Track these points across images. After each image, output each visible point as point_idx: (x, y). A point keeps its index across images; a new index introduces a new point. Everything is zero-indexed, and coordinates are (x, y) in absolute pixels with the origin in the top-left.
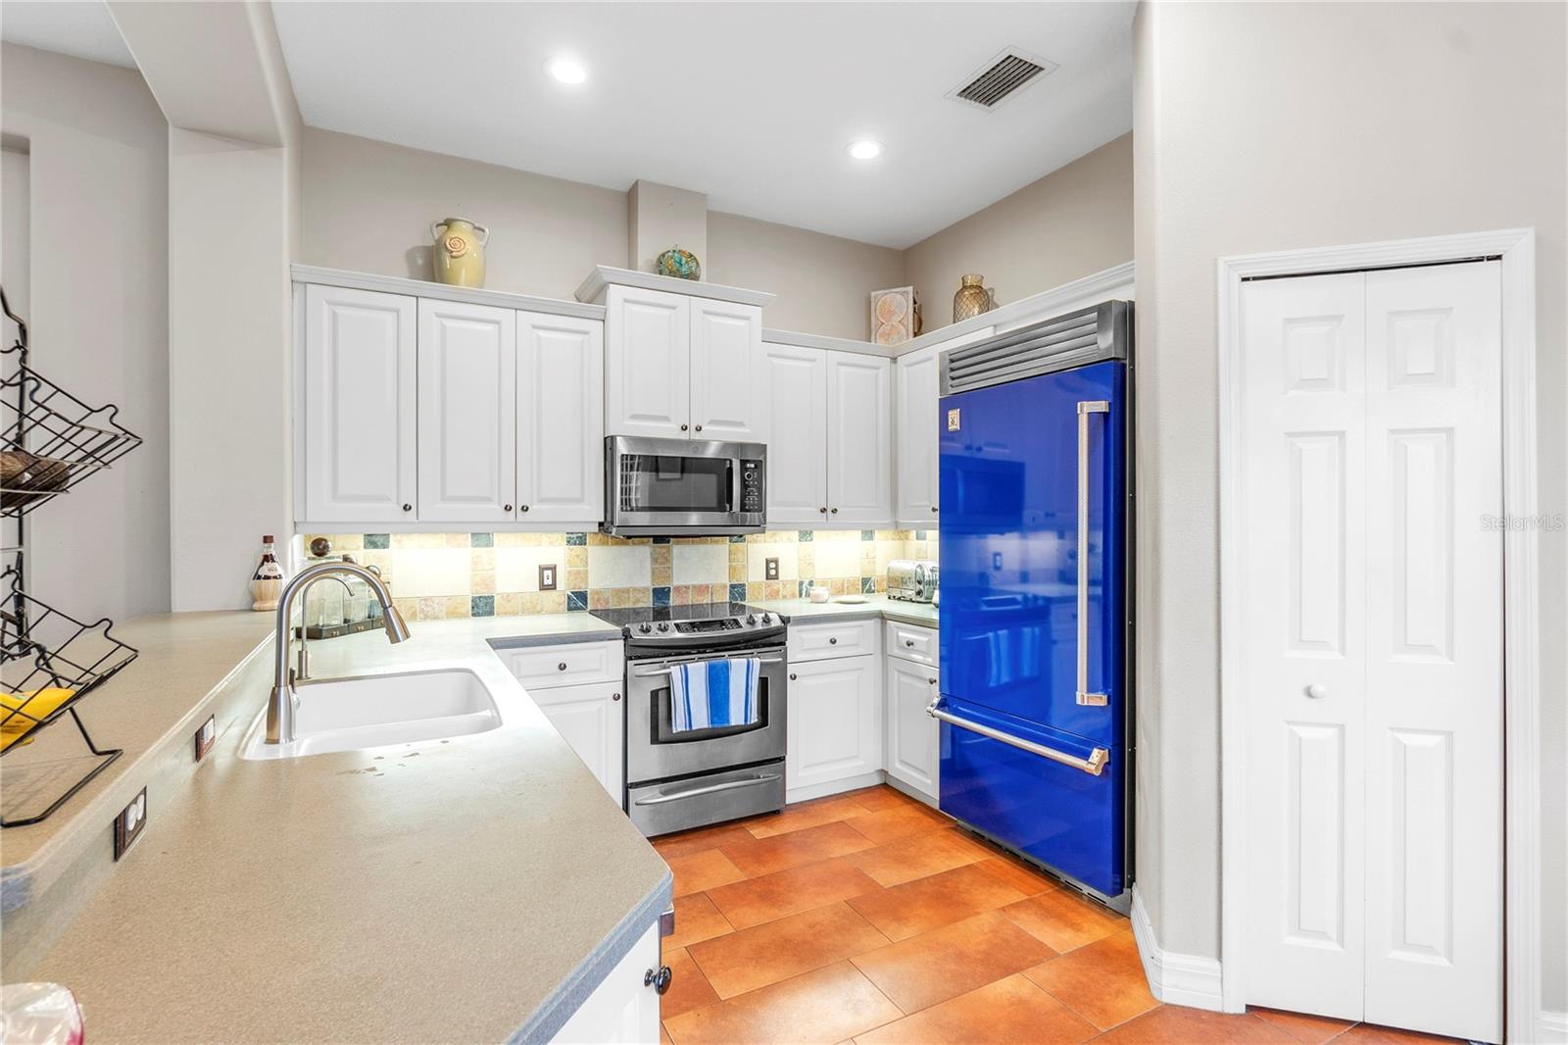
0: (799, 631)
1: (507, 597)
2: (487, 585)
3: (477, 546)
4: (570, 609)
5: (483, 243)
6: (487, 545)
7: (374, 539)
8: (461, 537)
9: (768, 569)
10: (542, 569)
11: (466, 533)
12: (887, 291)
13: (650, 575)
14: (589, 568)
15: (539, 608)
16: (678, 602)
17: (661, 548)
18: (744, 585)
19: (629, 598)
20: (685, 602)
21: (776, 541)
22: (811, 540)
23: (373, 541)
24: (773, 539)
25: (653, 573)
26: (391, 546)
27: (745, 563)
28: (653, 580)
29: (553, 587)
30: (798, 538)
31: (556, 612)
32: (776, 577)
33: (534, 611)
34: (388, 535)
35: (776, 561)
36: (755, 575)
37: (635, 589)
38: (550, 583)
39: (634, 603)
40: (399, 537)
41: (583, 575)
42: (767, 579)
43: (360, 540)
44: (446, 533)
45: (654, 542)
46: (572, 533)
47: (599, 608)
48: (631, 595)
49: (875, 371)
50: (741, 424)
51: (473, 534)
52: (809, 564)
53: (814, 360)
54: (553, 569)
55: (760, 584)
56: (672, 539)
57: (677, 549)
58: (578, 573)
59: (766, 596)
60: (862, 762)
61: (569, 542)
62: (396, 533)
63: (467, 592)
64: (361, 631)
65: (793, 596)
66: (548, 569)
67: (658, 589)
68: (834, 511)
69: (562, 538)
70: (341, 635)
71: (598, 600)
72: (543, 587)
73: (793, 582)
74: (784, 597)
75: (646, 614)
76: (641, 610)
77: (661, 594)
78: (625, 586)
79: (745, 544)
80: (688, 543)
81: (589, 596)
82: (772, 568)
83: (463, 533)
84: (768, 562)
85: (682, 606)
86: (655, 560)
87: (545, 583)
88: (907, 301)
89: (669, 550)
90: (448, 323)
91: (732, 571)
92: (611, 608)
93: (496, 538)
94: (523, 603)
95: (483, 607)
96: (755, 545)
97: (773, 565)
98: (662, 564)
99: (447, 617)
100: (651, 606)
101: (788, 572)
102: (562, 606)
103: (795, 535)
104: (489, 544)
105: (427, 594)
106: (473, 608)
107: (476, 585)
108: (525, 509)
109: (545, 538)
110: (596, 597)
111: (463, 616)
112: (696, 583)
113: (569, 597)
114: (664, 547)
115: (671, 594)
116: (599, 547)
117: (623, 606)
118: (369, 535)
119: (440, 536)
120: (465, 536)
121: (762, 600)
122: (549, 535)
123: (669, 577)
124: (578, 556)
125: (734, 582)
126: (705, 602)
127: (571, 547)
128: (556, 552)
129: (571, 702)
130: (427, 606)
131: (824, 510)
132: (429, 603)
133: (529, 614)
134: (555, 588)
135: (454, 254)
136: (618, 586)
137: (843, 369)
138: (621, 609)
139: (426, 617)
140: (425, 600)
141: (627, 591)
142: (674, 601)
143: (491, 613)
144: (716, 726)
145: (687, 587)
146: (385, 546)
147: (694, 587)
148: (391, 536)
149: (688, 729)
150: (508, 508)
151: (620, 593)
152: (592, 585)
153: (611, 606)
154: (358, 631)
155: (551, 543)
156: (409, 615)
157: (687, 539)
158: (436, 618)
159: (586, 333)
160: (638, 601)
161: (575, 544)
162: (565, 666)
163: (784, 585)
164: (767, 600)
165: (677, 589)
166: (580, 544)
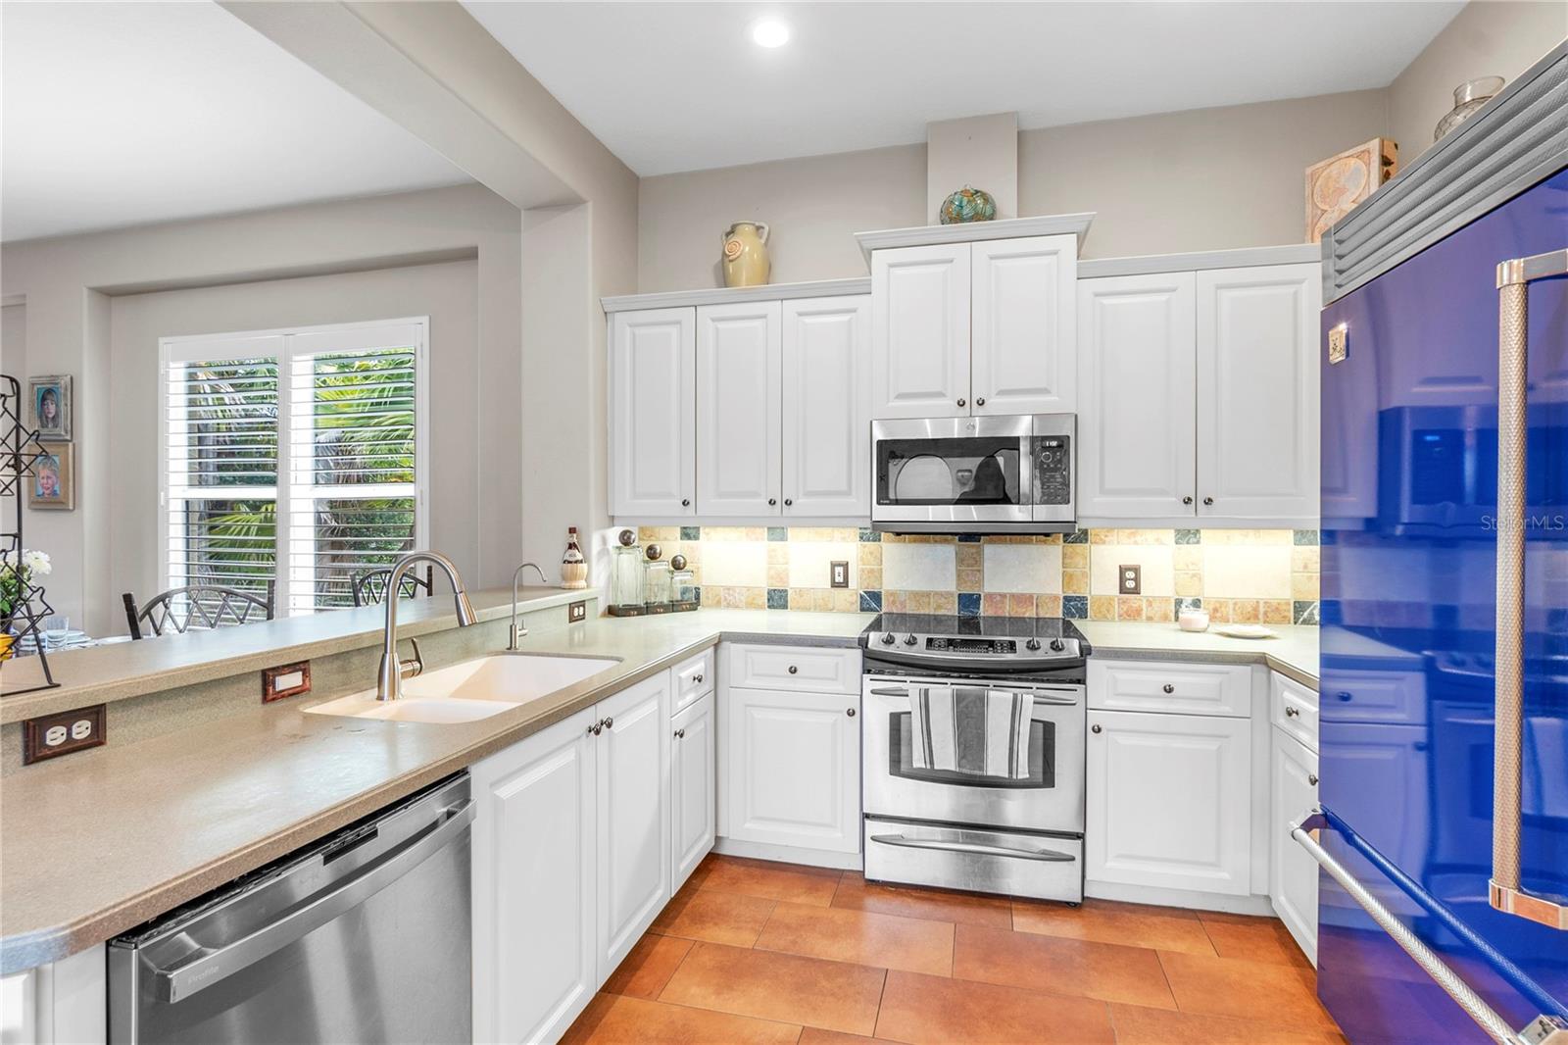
0: (1109, 668)
1: (800, 592)
2: (781, 579)
3: (772, 540)
4: (862, 610)
5: (763, 241)
6: (782, 540)
7: (689, 531)
8: (758, 531)
9: (1122, 580)
10: (834, 565)
11: (763, 527)
12: (1333, 159)
13: (955, 577)
14: (885, 566)
15: (831, 606)
16: (990, 613)
17: (969, 547)
18: (1085, 598)
19: (929, 604)
20: (1000, 613)
21: (1136, 543)
22: (1198, 542)
23: (688, 534)
24: (1133, 540)
25: (958, 576)
26: (701, 538)
27: (1087, 570)
28: (958, 585)
29: (845, 584)
30: (1173, 540)
31: (848, 612)
32: (1136, 591)
33: (826, 608)
34: (699, 528)
35: (1136, 570)
36: (1101, 585)
37: (936, 593)
38: (842, 581)
39: (935, 609)
40: (707, 530)
41: (878, 575)
42: (1122, 591)
43: (678, 532)
44: (746, 527)
45: (960, 540)
46: (865, 529)
47: (895, 611)
48: (932, 600)
49: (1291, 289)
50: (1045, 391)
51: (769, 528)
52: (1194, 575)
53: (1174, 290)
54: (846, 566)
55: (1110, 599)
56: (982, 537)
57: (990, 550)
58: (872, 571)
59: (1120, 616)
60: (1225, 875)
61: (861, 538)
62: (705, 526)
63: (763, 584)
64: (660, 613)
65: (1165, 618)
66: (839, 565)
67: (965, 595)
68: (1209, 502)
69: (855, 533)
70: (638, 615)
71: (894, 602)
72: (835, 585)
73: (1167, 599)
74: (1150, 619)
75: (950, 623)
76: (943, 618)
77: (969, 601)
78: (924, 589)
79: (1087, 545)
80: (1005, 542)
81: (883, 597)
82: (1129, 581)
83: (759, 527)
84: (1122, 570)
85: (996, 618)
86: (960, 560)
87: (837, 581)
88: (1368, 165)
89: (980, 553)
90: (721, 325)
91: (1067, 578)
92: (908, 612)
93: (790, 532)
94: (815, 599)
95: (777, 600)
96: (1102, 547)
97: (1130, 575)
98: (970, 566)
99: (747, 608)
100: (957, 614)
101: (1157, 584)
102: (855, 606)
103: (1169, 536)
104: (783, 538)
105: (729, 584)
106: (769, 600)
107: (772, 578)
108: (788, 503)
109: (837, 533)
110: (891, 599)
111: (760, 607)
112: (1014, 591)
113: (862, 597)
114: (973, 546)
115: (982, 602)
116: (893, 545)
117: (922, 612)
118: (685, 528)
119: (740, 529)
120: (761, 530)
121: (1113, 620)
122: (842, 530)
123: (980, 582)
124: (871, 553)
125: (1070, 594)
126: (1027, 615)
127: (866, 543)
128: (849, 548)
129: (799, 709)
130: (729, 594)
131: (1188, 501)
132: (731, 592)
133: (821, 611)
134: (847, 586)
135: (731, 258)
136: (916, 588)
137: (1226, 294)
138: (920, 615)
139: (729, 606)
140: (729, 589)
141: (928, 594)
142: (984, 610)
143: (785, 606)
144: (965, 771)
145: (1004, 596)
146: (696, 538)
147: (1013, 596)
148: (701, 529)
149: (929, 767)
150: (772, 503)
151: (919, 596)
152: (889, 584)
153: (909, 611)
154: (657, 613)
155: (844, 539)
156: (715, 602)
157: (1003, 537)
158: (737, 607)
159: (854, 311)
160: (939, 607)
161: (869, 540)
162: (795, 671)
163: (1150, 604)
164: (1120, 621)
165: (990, 596)
166: (874, 541)
